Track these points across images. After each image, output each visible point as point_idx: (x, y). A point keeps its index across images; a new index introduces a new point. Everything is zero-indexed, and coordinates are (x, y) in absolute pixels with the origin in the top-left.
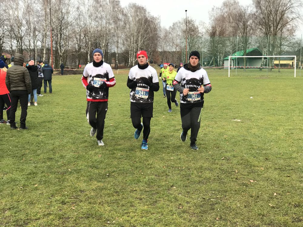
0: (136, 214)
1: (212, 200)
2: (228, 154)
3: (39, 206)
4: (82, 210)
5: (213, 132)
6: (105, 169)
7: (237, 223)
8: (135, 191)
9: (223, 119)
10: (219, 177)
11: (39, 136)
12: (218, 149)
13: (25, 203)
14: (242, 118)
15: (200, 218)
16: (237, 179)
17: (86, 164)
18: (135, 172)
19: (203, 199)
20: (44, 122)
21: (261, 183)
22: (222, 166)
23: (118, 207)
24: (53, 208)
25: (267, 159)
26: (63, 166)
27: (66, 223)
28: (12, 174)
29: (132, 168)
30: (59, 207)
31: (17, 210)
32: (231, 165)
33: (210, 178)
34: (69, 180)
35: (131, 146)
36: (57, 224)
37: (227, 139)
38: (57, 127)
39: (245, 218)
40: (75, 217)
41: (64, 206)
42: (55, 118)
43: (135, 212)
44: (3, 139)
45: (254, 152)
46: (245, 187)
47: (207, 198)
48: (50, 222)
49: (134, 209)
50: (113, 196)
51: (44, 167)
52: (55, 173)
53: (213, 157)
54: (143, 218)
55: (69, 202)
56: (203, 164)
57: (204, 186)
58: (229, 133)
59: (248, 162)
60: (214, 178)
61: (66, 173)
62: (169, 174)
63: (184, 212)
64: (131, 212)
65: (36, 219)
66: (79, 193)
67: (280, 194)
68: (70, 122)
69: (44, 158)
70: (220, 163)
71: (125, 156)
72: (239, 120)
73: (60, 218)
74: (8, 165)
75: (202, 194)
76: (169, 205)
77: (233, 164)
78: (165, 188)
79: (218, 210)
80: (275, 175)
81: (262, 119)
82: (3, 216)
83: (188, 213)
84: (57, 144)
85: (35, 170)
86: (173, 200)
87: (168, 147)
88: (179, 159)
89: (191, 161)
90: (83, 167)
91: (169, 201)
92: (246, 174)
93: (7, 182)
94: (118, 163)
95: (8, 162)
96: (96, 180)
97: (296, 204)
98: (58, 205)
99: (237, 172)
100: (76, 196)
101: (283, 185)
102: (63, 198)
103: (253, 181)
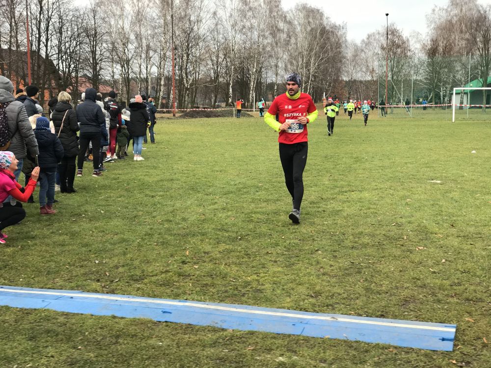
0: (267, 275)
1: (362, 264)
2: (403, 220)
3: (155, 265)
4: (205, 270)
6: (237, 232)
7: (384, 285)
8: (270, 254)
9: (415, 180)
10: (380, 243)
11: (155, 196)
12: (392, 214)
13: (141, 262)
14: (444, 178)
15: (341, 280)
16: (402, 245)
17: (214, 226)
19: (351, 264)
20: (162, 180)
21: (432, 250)
22: (389, 233)
23: (247, 268)
24: (171, 267)
25: (452, 225)
27: (187, 280)
28: (124, 234)
30: (178, 266)
31: (131, 267)
32: (401, 232)
33: (368, 244)
34: (192, 242)
35: (276, 209)
36: (177, 280)
37: (409, 203)
38: (179, 187)
39: (395, 281)
40: (197, 275)
41: (184, 265)
43: (266, 273)
44: (109, 199)
45: (439, 218)
46: (408, 253)
47: (356, 262)
48: (169, 278)
49: (265, 270)
50: (243, 258)
51: (161, 229)
52: (174, 235)
53: (381, 223)
55: (190, 262)
56: (365, 230)
57: (357, 251)
58: (416, 196)
59: (426, 228)
60: (373, 244)
62: (317, 239)
63: (324, 274)
65: (153, 276)
66: (203, 255)
67: (450, 261)
68: (197, 181)
70: (387, 229)
72: (439, 182)
74: (117, 226)
75: (351, 259)
76: (308, 268)
77: (404, 231)
78: (307, 252)
79: (366, 273)
80: (455, 242)
81: (473, 180)
83: (329, 275)
84: (178, 205)
85: (151, 231)
87: (324, 211)
88: (335, 224)
89: (349, 226)
90: (210, 230)
91: (309, 264)
92: (417, 240)
93: (118, 242)
94: (255, 227)
95: (118, 223)
96: (224, 242)
97: (464, 270)
98: (178, 264)
99: (405, 238)
100: (199, 257)
101: (459, 253)
102: (184, 258)
103: (422, 248)
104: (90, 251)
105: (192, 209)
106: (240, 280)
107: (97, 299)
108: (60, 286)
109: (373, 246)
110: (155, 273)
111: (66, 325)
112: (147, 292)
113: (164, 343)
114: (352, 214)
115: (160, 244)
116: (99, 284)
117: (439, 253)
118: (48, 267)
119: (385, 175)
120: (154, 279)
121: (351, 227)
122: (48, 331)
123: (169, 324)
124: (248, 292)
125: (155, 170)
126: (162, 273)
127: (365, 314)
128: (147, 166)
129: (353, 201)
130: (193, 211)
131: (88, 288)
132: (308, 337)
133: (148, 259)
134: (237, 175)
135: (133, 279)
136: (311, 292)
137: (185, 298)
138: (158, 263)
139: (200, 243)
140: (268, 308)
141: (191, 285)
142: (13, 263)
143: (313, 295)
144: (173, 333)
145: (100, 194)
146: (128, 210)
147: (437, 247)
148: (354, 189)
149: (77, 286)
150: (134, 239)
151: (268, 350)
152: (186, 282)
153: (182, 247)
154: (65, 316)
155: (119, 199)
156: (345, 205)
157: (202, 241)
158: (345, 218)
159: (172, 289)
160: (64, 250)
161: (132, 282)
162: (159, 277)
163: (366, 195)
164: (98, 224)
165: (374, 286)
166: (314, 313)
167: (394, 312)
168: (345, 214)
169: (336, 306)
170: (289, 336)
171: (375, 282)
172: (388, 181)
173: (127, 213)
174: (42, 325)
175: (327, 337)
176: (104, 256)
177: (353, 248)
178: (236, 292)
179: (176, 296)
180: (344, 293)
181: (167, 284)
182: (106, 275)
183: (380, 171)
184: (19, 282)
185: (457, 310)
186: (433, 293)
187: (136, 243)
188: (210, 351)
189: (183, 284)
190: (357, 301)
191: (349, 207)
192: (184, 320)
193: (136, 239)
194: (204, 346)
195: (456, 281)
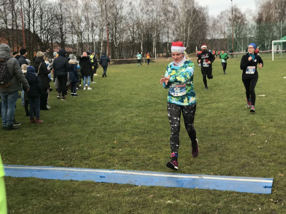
1: (218, 145)
2: (243, 119)
5: (236, 104)
6: (145, 129)
10: (229, 132)
11: (97, 110)
13: (88, 148)
14: (267, 93)
16: (242, 133)
17: (131, 126)
19: (212, 145)
20: (101, 101)
21: (259, 135)
22: (234, 126)
24: (106, 150)
25: (272, 121)
32: (241, 125)
34: (118, 135)
37: (246, 109)
41: (113, 149)
43: (161, 152)
44: (70, 112)
46: (245, 137)
47: (215, 144)
50: (148, 144)
51: (100, 129)
53: (229, 121)
56: (220, 125)
57: (215, 138)
59: (256, 123)
64: (158, 152)
65: (95, 156)
66: (125, 143)
67: (270, 141)
68: (122, 100)
71: (161, 122)
72: (264, 96)
80: (273, 130)
84: (110, 115)
85: (94, 130)
88: (202, 122)
89: (211, 123)
90: (129, 128)
92: (251, 130)
93: (75, 137)
95: (75, 126)
96: (137, 135)
97: (278, 146)
98: (110, 149)
99: (244, 129)
100: (122, 144)
101: (276, 136)
102: (113, 145)
103: (253, 134)
104: (59, 143)
105: (119, 117)
106: (146, 157)
107: (62, 170)
108: (41, 163)
109: (224, 134)
110: (96, 154)
111: (44, 186)
112: (91, 165)
113: (101, 195)
114: (213, 116)
115: (99, 137)
116: (63, 162)
117: (263, 137)
118: (34, 153)
119: (232, 93)
120: (95, 158)
121: (212, 124)
122: (33, 190)
123: (104, 184)
124: (150, 164)
125: (98, 95)
126: (100, 154)
127: (219, 174)
128: (93, 93)
129: (213, 109)
130: (119, 118)
131: (57, 164)
132: (185, 188)
133: (92, 146)
134: (146, 96)
135: (83, 159)
136: (188, 162)
137: (114, 168)
138: (98, 148)
139: (123, 136)
140: (162, 173)
141: (117, 160)
142: (14, 151)
143: (189, 164)
144: (106, 189)
145: (65, 110)
146: (81, 119)
147: (262, 134)
148: (214, 101)
149: (50, 164)
150: (84, 135)
151: (161, 197)
152: (114, 159)
153: (112, 139)
154: (43, 181)
155: (76, 112)
156: (208, 111)
157: (124, 135)
158: (208, 118)
159: (106, 163)
160: (44, 142)
161: (83, 160)
162: (99, 157)
163: (221, 105)
164: (63, 128)
165: (225, 157)
166: (189, 174)
167: (236, 172)
168: (208, 116)
169: (202, 170)
170: (174, 188)
171: (225, 155)
172: (234, 96)
173: (81, 120)
174: (30, 187)
175: (197, 188)
176: (67, 146)
177: (212, 136)
178: (143, 164)
179: (108, 167)
180: (207, 162)
181: (103, 160)
182: (68, 156)
183: (229, 90)
184: (17, 162)
185: (274, 170)
186: (260, 160)
187: (86, 137)
188: (127, 199)
189: (113, 160)
190: (215, 167)
191: (211, 112)
192: (113, 181)
193: (86, 135)
194: (124, 196)
195: (274, 153)
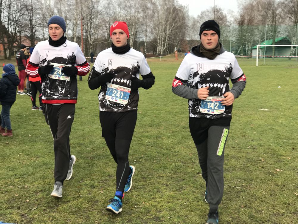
0: (162, 200)
1: (237, 187)
2: (255, 143)
3: (69, 189)
4: (110, 194)
5: (239, 121)
7: (263, 211)
8: (161, 177)
9: (250, 108)
10: (245, 165)
12: (245, 138)
14: (269, 107)
15: (225, 206)
16: (263, 168)
18: (162, 159)
19: (229, 187)
21: (288, 172)
22: (248, 155)
23: (145, 192)
24: (82, 191)
25: (294, 148)
26: (92, 151)
27: (95, 206)
28: (44, 158)
29: (159, 155)
30: (88, 191)
31: (48, 193)
32: (257, 154)
33: (236, 166)
34: (98, 165)
35: (159, 134)
36: (87, 207)
37: (254, 128)
38: (87, 114)
39: (271, 206)
40: (103, 200)
41: (93, 189)
42: (85, 105)
43: (161, 198)
44: (36, 124)
45: (280, 141)
46: (271, 176)
47: (233, 185)
48: (80, 204)
49: (160, 195)
50: (140, 182)
52: (84, 158)
53: (239, 146)
54: (169, 204)
55: (97, 186)
56: (229, 152)
57: (230, 174)
58: (256, 122)
59: (275, 151)
60: (240, 166)
61: (95, 158)
62: (195, 161)
64: (157, 197)
65: (67, 202)
66: (108, 178)
69: (75, 143)
70: (246, 152)
71: (152, 143)
72: (266, 110)
73: (90, 201)
74: (40, 149)
75: (227, 182)
76: (194, 192)
77: (259, 153)
78: (191, 175)
79: (244, 198)
81: (290, 108)
82: (36, 198)
84: (87, 130)
86: (199, 187)
91: (195, 188)
92: (272, 163)
93: (39, 165)
94: (146, 150)
95: (41, 147)
99: (263, 161)
102: (92, 182)
103: (279, 170)
104: (15, 175)
106: (141, 206)
109: (240, 168)
116: (19, 212)
120: (67, 205)
126: (74, 198)
131: (9, 218)
138: (71, 187)
139: (104, 166)
147: (291, 169)
157: (106, 163)
161: (48, 210)
162: (71, 204)
164: (25, 148)
171: (254, 208)
176: (27, 181)
181: (78, 211)
